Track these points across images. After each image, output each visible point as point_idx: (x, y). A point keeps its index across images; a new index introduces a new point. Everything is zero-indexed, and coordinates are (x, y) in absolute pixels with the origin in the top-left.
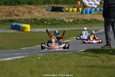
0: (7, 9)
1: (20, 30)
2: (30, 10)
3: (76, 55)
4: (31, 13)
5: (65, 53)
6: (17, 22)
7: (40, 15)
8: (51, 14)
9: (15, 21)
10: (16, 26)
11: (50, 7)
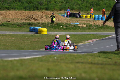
0: (27, 14)
2: (47, 15)
4: (48, 18)
7: (56, 20)
8: (66, 19)
9: (34, 24)
10: (34, 29)
11: (65, 13)
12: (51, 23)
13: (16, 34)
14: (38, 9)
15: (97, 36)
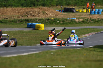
0: (24, 10)
1: (35, 28)
2: (44, 11)
3: (85, 51)
4: (45, 14)
5: (76, 49)
6: (32, 22)
7: (53, 16)
8: (63, 14)
9: (31, 20)
10: (32, 25)
11: (62, 8)
13: (14, 30)
14: (34, 5)
15: (94, 30)
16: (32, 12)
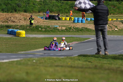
0: (5, 16)
1: (15, 35)
2: (26, 17)
4: (27, 20)
8: (45, 21)
12: (29, 25)
14: (16, 11)
15: (77, 39)
16: (12, 18)
